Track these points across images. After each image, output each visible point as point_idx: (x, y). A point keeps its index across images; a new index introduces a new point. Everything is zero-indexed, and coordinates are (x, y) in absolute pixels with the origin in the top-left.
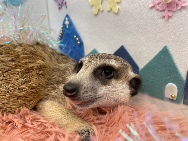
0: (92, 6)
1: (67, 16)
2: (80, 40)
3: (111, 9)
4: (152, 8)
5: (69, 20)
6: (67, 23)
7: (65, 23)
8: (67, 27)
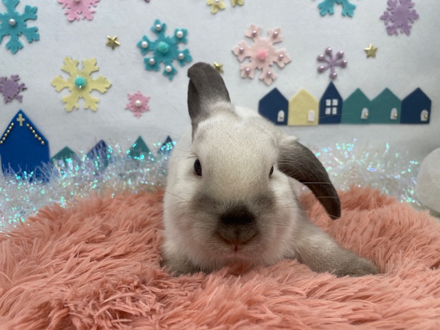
0: (66, 103)
1: (20, 112)
3: (89, 107)
4: (127, 109)
5: (24, 116)
6: (21, 119)
7: (18, 120)
8: (21, 125)
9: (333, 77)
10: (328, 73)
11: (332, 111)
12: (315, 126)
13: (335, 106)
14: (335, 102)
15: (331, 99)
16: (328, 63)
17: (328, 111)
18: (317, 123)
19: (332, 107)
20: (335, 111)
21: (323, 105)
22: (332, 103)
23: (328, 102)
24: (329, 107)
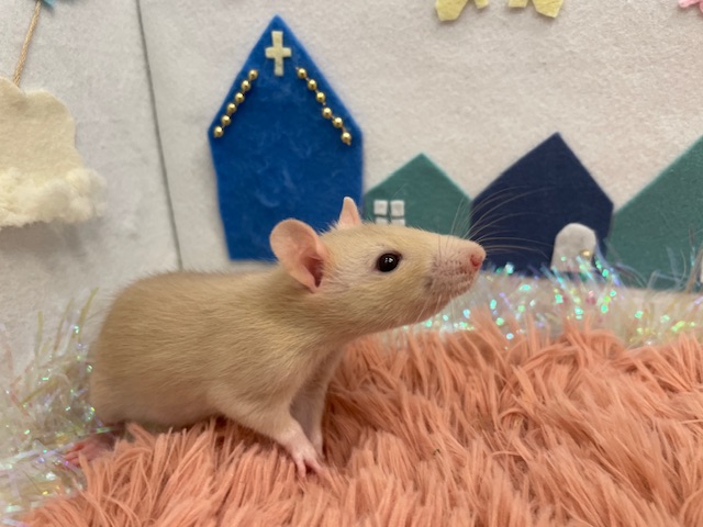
1: (277, 24)
3: (530, 4)
5: (289, 40)
7: (270, 52)
8: (279, 70)
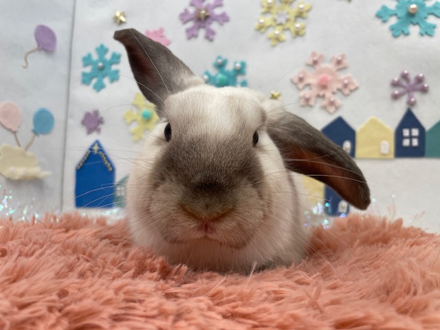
0: (134, 134)
1: (97, 142)
2: (112, 166)
5: (99, 145)
7: (94, 148)
8: (96, 152)
9: (411, 104)
10: (404, 99)
11: (411, 142)
12: (390, 160)
13: (415, 137)
14: (415, 132)
15: (410, 128)
16: (404, 87)
17: (406, 143)
18: (392, 156)
19: (411, 137)
20: (415, 142)
21: (399, 136)
22: (410, 133)
23: (406, 132)
24: (407, 138)
